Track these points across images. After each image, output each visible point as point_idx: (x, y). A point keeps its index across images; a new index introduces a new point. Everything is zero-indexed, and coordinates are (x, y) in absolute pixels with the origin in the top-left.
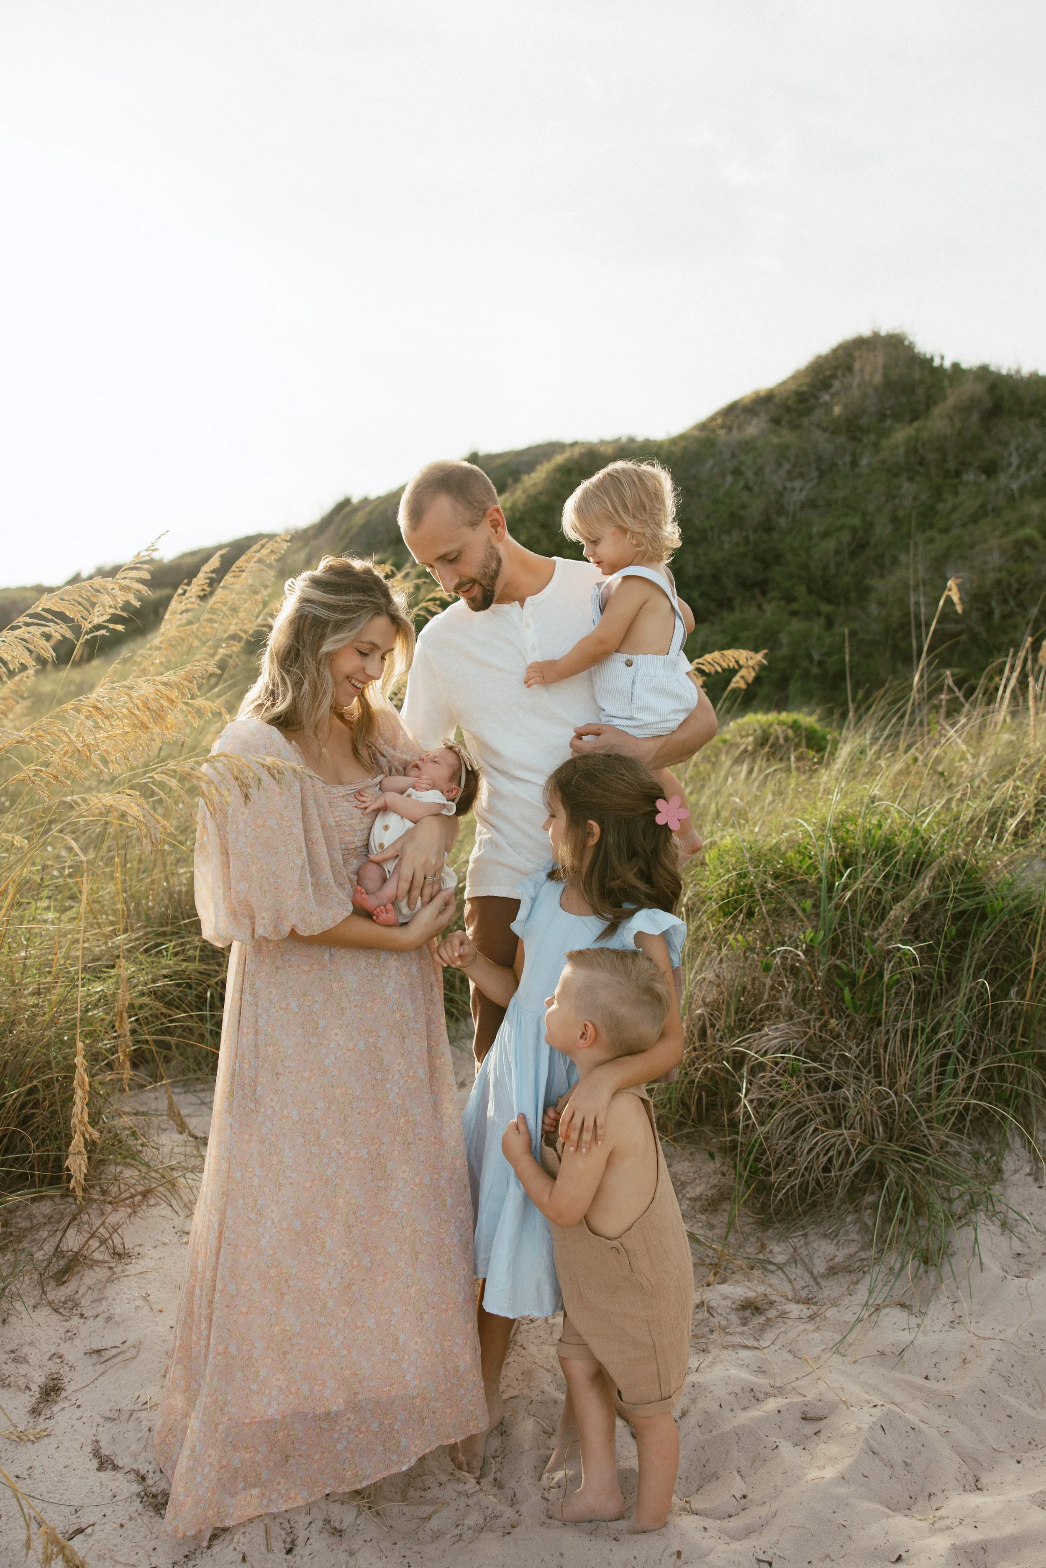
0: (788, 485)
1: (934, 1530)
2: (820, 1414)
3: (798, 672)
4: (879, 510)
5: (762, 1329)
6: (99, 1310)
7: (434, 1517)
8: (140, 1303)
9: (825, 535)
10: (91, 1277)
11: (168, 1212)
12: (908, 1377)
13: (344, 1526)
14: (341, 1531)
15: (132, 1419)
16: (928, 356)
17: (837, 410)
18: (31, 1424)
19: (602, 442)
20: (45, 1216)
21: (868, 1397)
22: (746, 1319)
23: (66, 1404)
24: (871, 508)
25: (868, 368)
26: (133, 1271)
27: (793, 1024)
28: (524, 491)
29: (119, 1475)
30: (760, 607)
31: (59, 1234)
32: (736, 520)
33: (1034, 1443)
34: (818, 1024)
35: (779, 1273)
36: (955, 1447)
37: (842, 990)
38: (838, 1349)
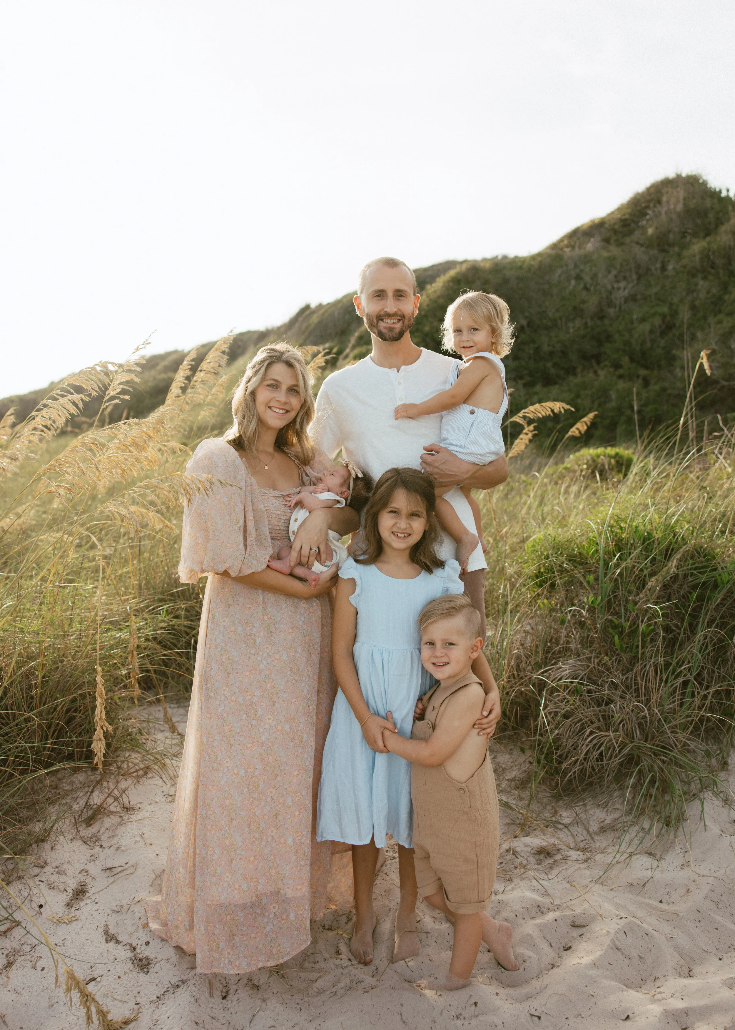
0: (616, 285)
1: (653, 1000)
2: (583, 923)
3: (623, 418)
4: (682, 301)
5: (551, 867)
6: (112, 843)
7: (319, 980)
8: (138, 838)
9: (643, 320)
10: (108, 822)
11: (160, 782)
12: (647, 901)
13: (261, 983)
14: (258, 987)
15: (129, 912)
16: (717, 190)
17: (650, 231)
18: (66, 913)
19: (485, 260)
20: (81, 783)
21: (617, 912)
22: (540, 860)
23: (89, 901)
24: (676, 300)
25: (673, 200)
26: (135, 819)
27: (579, 660)
28: (428, 296)
29: (120, 947)
30: (595, 372)
31: (89, 794)
32: (578, 312)
33: (732, 947)
34: (596, 661)
35: (566, 830)
36: (676, 948)
37: (614, 637)
38: (599, 881)
